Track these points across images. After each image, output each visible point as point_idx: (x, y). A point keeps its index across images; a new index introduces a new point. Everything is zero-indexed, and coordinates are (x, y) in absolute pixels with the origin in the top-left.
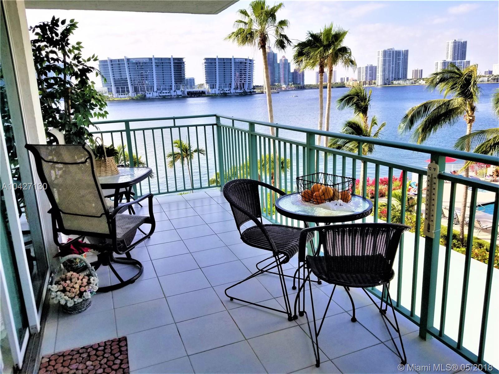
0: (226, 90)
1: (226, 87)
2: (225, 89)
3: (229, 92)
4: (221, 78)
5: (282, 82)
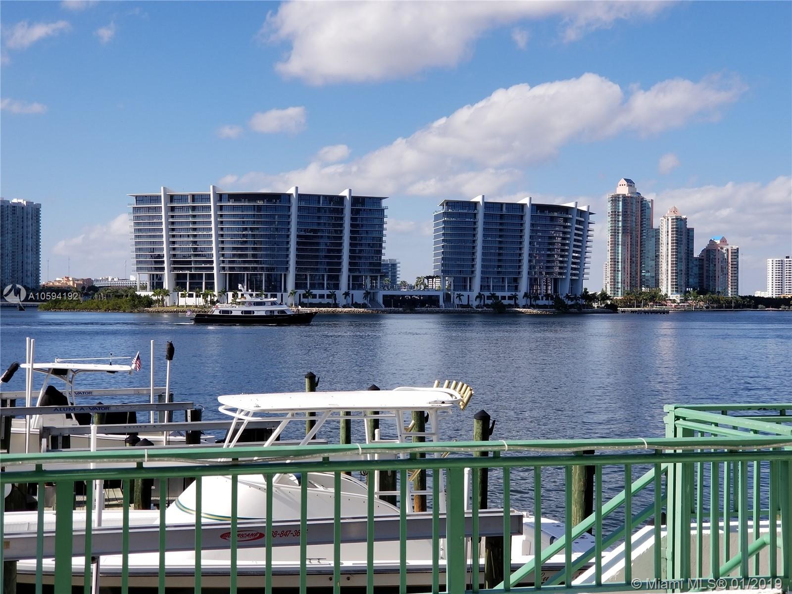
0: (504, 298)
1: (502, 289)
2: (499, 294)
3: (512, 302)
4: (490, 260)
5: (667, 285)
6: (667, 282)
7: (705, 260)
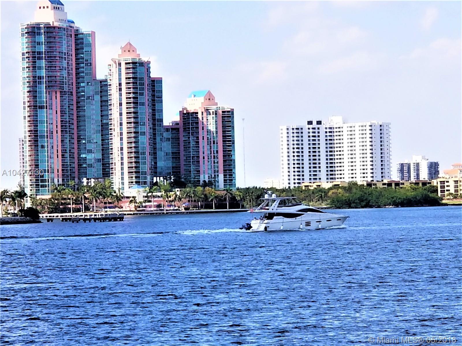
5: (122, 174)
6: (122, 169)
7: (181, 130)
